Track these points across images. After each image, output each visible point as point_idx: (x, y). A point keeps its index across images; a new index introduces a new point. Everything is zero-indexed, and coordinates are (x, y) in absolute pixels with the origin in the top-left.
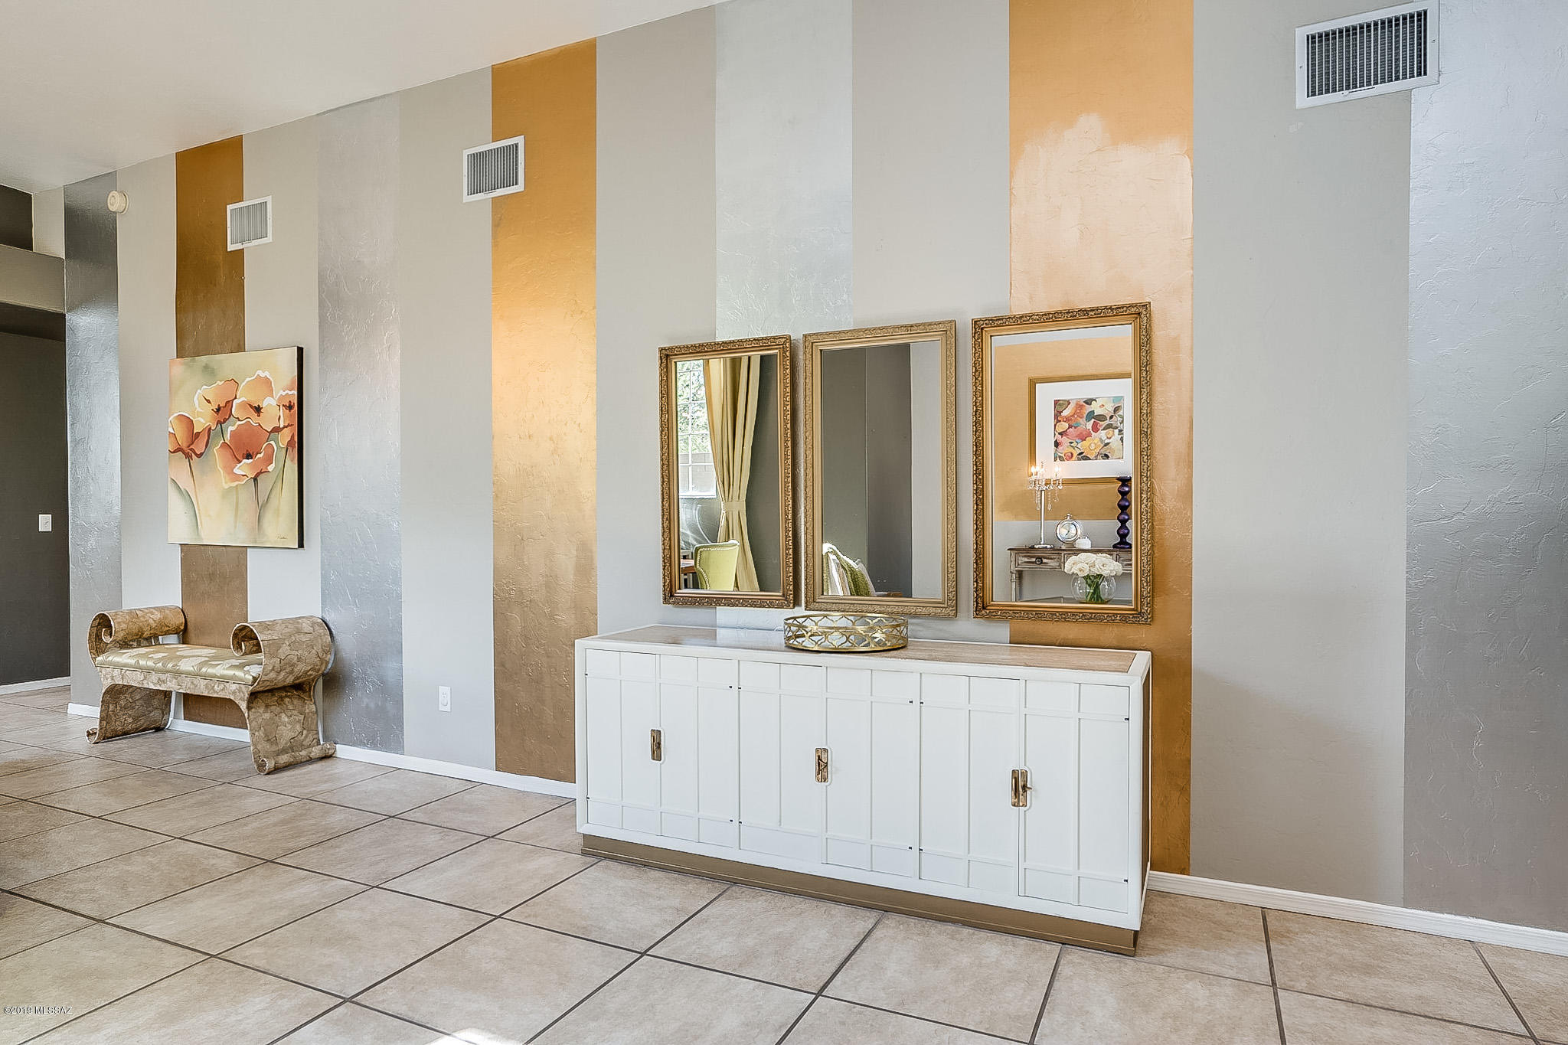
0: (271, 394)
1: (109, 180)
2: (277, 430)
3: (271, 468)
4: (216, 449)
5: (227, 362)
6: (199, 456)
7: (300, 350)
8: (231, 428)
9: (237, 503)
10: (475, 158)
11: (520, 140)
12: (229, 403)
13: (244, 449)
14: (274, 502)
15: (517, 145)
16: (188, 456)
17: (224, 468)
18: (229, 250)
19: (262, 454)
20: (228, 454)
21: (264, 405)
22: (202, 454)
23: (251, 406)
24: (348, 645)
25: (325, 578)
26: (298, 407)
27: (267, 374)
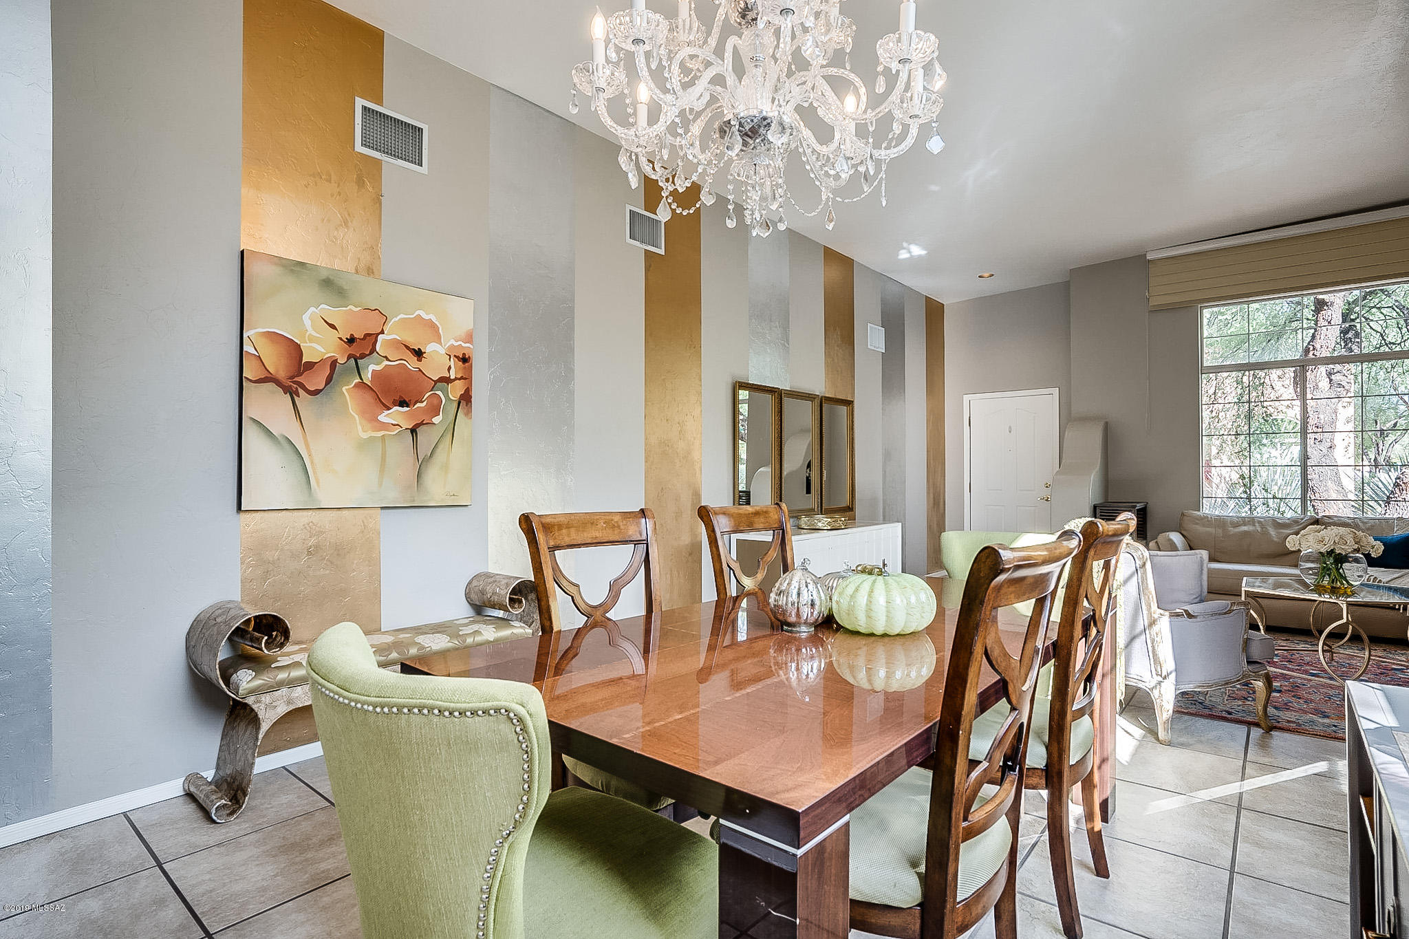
0: (438, 339)
2: (447, 380)
3: (436, 420)
4: (347, 389)
6: (313, 393)
8: (372, 367)
9: (383, 457)
10: (633, 215)
12: (371, 338)
13: (395, 394)
14: (440, 456)
16: (292, 393)
17: (363, 413)
18: (357, 150)
19: (425, 403)
20: (369, 397)
21: (427, 350)
22: (317, 392)
23: (406, 347)
27: (432, 318)
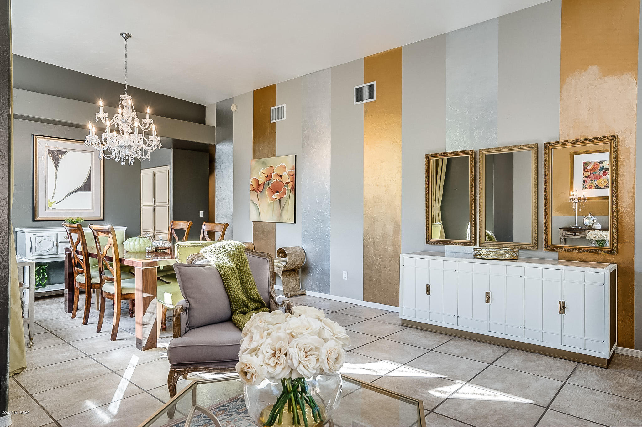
0: (285, 171)
1: (231, 100)
2: (287, 183)
3: (285, 196)
4: (266, 190)
5: (271, 161)
6: (260, 192)
7: (296, 156)
8: (272, 183)
9: (273, 208)
10: (357, 90)
11: (374, 83)
12: (271, 174)
13: (276, 189)
14: (286, 207)
15: (373, 85)
16: (257, 192)
17: (269, 196)
18: (271, 122)
19: (282, 191)
20: (270, 191)
21: (283, 175)
22: (261, 191)
23: (278, 175)
24: (311, 257)
25: (303, 234)
26: (294, 176)
27: (284, 164)
